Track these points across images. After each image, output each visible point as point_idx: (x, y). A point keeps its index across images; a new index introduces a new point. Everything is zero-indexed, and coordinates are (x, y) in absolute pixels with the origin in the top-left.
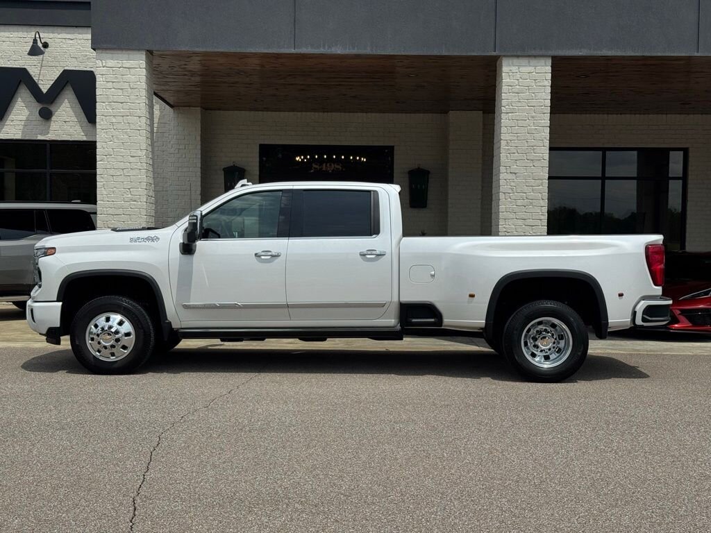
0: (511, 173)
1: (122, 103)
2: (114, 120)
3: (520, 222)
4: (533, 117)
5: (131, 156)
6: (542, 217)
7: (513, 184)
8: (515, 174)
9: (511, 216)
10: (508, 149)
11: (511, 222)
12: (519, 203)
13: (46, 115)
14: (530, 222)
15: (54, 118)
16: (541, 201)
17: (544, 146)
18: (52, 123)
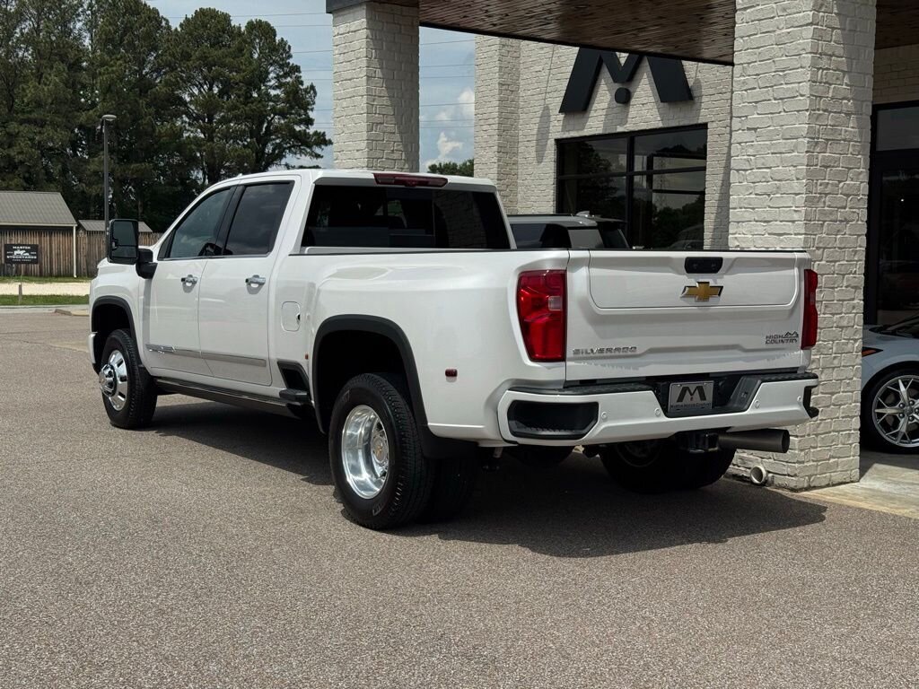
0: (748, 129)
1: (350, 80)
2: (345, 104)
3: (760, 227)
4: (784, 10)
5: (358, 151)
6: (796, 216)
7: (751, 151)
8: (755, 129)
9: (747, 216)
10: (744, 82)
11: (744, 228)
12: (760, 187)
13: (624, 98)
14: (777, 226)
15: (633, 101)
16: (795, 183)
17: (801, 67)
18: (631, 109)
